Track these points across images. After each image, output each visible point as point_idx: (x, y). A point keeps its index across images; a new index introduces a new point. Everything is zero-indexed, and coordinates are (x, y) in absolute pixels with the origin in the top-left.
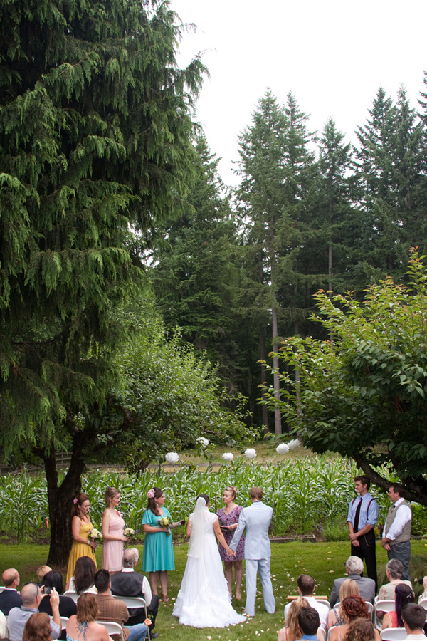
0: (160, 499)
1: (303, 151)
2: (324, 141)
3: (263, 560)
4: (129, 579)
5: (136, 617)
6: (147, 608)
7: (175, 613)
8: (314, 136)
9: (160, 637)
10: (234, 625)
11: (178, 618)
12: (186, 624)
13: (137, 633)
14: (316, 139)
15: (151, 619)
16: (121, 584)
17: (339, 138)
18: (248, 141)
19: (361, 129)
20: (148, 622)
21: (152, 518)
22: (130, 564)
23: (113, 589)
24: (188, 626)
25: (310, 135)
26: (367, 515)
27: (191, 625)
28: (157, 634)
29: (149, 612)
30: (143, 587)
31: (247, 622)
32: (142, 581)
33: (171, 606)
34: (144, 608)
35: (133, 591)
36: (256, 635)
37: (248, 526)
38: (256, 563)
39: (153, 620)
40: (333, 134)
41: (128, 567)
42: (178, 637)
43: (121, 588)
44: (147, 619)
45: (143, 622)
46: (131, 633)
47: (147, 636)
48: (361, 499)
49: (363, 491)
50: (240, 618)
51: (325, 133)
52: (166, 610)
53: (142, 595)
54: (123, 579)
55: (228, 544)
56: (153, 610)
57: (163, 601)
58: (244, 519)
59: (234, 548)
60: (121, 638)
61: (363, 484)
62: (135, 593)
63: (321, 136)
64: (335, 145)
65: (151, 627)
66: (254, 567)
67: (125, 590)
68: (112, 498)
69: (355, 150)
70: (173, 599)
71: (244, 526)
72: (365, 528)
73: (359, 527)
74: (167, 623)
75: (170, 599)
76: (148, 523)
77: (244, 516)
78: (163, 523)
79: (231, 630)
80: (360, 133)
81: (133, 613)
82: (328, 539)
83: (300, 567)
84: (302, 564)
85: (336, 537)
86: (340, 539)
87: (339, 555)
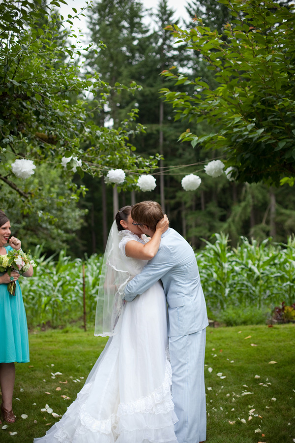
1: (140, 24)
2: (158, 15)
8: (150, 12)
14: (151, 15)
17: (171, 14)
18: (95, 13)
19: (189, 5)
25: (147, 10)
40: (166, 11)
51: (159, 9)
63: (156, 11)
64: (167, 20)
69: (184, 22)
70: (24, 416)
75: (18, 417)
80: (189, 7)
82: (229, 323)
83: (220, 356)
84: (221, 353)
85: (239, 321)
86: (245, 323)
87: (265, 341)
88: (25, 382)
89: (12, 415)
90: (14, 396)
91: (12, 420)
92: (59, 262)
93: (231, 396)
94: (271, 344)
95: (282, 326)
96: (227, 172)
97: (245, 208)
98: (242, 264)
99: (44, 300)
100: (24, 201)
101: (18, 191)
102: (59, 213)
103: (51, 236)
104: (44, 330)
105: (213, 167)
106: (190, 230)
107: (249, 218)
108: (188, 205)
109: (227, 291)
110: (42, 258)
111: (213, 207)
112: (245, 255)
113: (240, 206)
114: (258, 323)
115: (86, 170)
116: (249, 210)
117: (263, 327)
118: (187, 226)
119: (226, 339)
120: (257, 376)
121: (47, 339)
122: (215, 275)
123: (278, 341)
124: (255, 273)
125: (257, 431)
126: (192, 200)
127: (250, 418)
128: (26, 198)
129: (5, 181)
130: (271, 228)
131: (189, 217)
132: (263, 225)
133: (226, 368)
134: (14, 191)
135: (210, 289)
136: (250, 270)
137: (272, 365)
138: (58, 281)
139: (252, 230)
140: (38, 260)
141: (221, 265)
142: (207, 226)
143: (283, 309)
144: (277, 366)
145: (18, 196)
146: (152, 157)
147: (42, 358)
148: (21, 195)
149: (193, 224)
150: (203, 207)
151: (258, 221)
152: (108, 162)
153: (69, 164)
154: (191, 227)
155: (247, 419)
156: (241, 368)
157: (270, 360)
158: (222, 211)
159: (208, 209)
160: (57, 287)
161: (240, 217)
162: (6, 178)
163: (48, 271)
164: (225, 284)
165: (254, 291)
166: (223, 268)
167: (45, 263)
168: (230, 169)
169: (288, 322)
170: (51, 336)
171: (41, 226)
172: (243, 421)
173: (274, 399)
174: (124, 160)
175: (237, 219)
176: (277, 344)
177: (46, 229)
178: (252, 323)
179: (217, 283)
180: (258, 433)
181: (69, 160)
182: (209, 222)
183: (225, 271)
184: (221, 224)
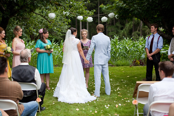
0: (46, 34)
3: (104, 65)
4: (25, 70)
5: (30, 96)
6: (38, 91)
7: (55, 95)
9: (46, 109)
10: (91, 102)
11: (57, 98)
12: (62, 101)
13: (30, 108)
15: (41, 98)
16: (20, 73)
20: (39, 100)
21: (41, 44)
22: (26, 59)
23: (14, 77)
24: (63, 103)
26: (157, 44)
27: (65, 102)
28: (44, 108)
29: (39, 93)
30: (35, 76)
31: (98, 100)
32: (34, 71)
33: (52, 92)
34: (36, 91)
35: (28, 79)
36: (105, 108)
37: (96, 45)
38: (101, 67)
39: (42, 99)
41: (24, 62)
42: (58, 109)
43: (19, 76)
44: (38, 98)
45: (35, 100)
46: (25, 108)
47: (38, 109)
48: (154, 36)
49: (154, 32)
50: (93, 98)
52: (49, 94)
53: (34, 81)
54: (21, 70)
55: (85, 56)
56: (42, 93)
57: (47, 89)
58: (94, 41)
59: (88, 59)
60: (16, 112)
61: (155, 27)
62: (30, 80)
65: (41, 103)
66: (100, 69)
67: (22, 77)
68: (18, 31)
70: (53, 88)
71: (94, 46)
72: (157, 51)
73: (153, 50)
74: (51, 101)
75: (51, 88)
76: (39, 47)
77: (94, 40)
78: (47, 47)
79: (89, 104)
81: (28, 94)
82: (117, 65)
83: (112, 75)
84: (112, 74)
85: (121, 65)
86: (123, 65)
87: (127, 71)
88: (52, 80)
89: (49, 88)
90: (49, 84)
91: (49, 89)
92: (61, 44)
93: (113, 85)
94: (129, 72)
95: (134, 67)
96: (116, 16)
97: (130, 25)
98: (123, 46)
99: (56, 57)
100: (50, 24)
101: (48, 21)
102: (60, 27)
103: (57, 35)
104: (56, 67)
105: (111, 15)
106: (109, 33)
107: (132, 29)
108: (108, 23)
109: (117, 55)
110: (55, 43)
111: (118, 24)
112: (125, 43)
113: (128, 24)
114: (127, 66)
115: (71, 16)
116: (132, 26)
117: (128, 67)
118: (108, 31)
119: (115, 70)
120: (122, 80)
121: (57, 69)
122: (114, 50)
123: (132, 71)
124: (127, 49)
125: (118, 93)
126: (110, 21)
127: (117, 90)
128: (51, 23)
129: (44, 18)
130: (140, 33)
131: (109, 28)
132: (137, 31)
133: (113, 78)
134: (47, 21)
135: (113, 54)
136: (126, 48)
137: (128, 77)
138: (60, 51)
139: (133, 34)
140: (53, 44)
141: (116, 46)
142: (116, 31)
143: (136, 61)
144: (129, 78)
145: (48, 22)
146: (92, 11)
147: (56, 74)
148: (49, 22)
149: (111, 31)
150: (114, 24)
151: (135, 30)
152: (78, 12)
153: (65, 14)
154: (110, 32)
155: (116, 90)
156: (118, 78)
157: (127, 76)
158: (121, 26)
159: (116, 25)
160: (60, 53)
161: (128, 28)
162: (45, 17)
163: (57, 47)
164: (117, 53)
165: (127, 55)
166: (117, 47)
167: (56, 45)
168: (117, 15)
169: (137, 65)
170: (59, 68)
171: (53, 31)
172: (115, 90)
173: (126, 86)
174: (83, 11)
175: (127, 29)
176: (131, 72)
177: (55, 32)
178: (125, 66)
179: (114, 52)
180: (119, 93)
181: (66, 13)
182: (117, 30)
183: (117, 48)
184: (121, 31)
